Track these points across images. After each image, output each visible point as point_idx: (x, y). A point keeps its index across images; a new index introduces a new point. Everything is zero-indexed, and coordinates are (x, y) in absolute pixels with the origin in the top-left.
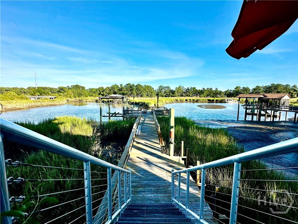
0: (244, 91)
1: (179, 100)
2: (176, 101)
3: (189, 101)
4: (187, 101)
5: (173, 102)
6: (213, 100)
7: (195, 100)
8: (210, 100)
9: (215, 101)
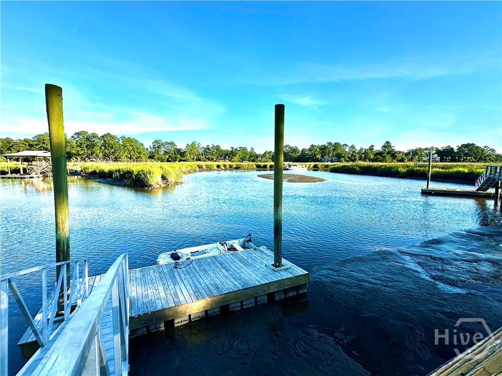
0: (292, 153)
1: (204, 167)
2: (199, 168)
3: (223, 168)
4: (220, 168)
5: (195, 171)
6: (265, 167)
7: (234, 167)
8: (261, 165)
9: (268, 167)
